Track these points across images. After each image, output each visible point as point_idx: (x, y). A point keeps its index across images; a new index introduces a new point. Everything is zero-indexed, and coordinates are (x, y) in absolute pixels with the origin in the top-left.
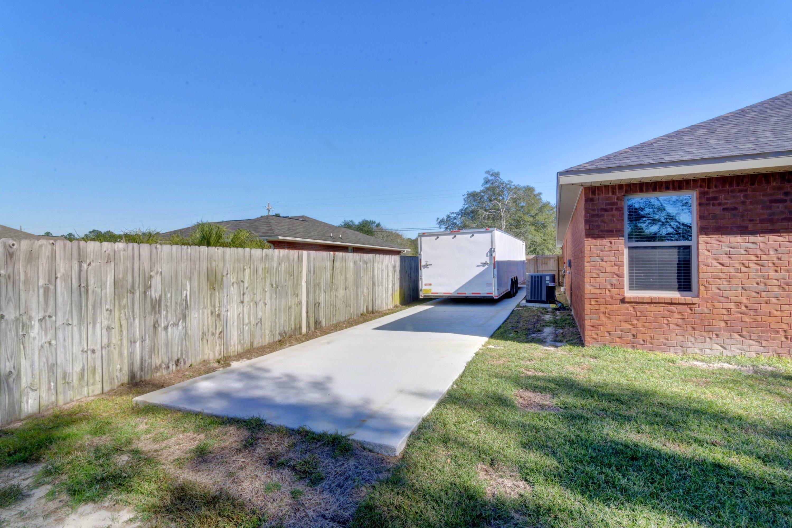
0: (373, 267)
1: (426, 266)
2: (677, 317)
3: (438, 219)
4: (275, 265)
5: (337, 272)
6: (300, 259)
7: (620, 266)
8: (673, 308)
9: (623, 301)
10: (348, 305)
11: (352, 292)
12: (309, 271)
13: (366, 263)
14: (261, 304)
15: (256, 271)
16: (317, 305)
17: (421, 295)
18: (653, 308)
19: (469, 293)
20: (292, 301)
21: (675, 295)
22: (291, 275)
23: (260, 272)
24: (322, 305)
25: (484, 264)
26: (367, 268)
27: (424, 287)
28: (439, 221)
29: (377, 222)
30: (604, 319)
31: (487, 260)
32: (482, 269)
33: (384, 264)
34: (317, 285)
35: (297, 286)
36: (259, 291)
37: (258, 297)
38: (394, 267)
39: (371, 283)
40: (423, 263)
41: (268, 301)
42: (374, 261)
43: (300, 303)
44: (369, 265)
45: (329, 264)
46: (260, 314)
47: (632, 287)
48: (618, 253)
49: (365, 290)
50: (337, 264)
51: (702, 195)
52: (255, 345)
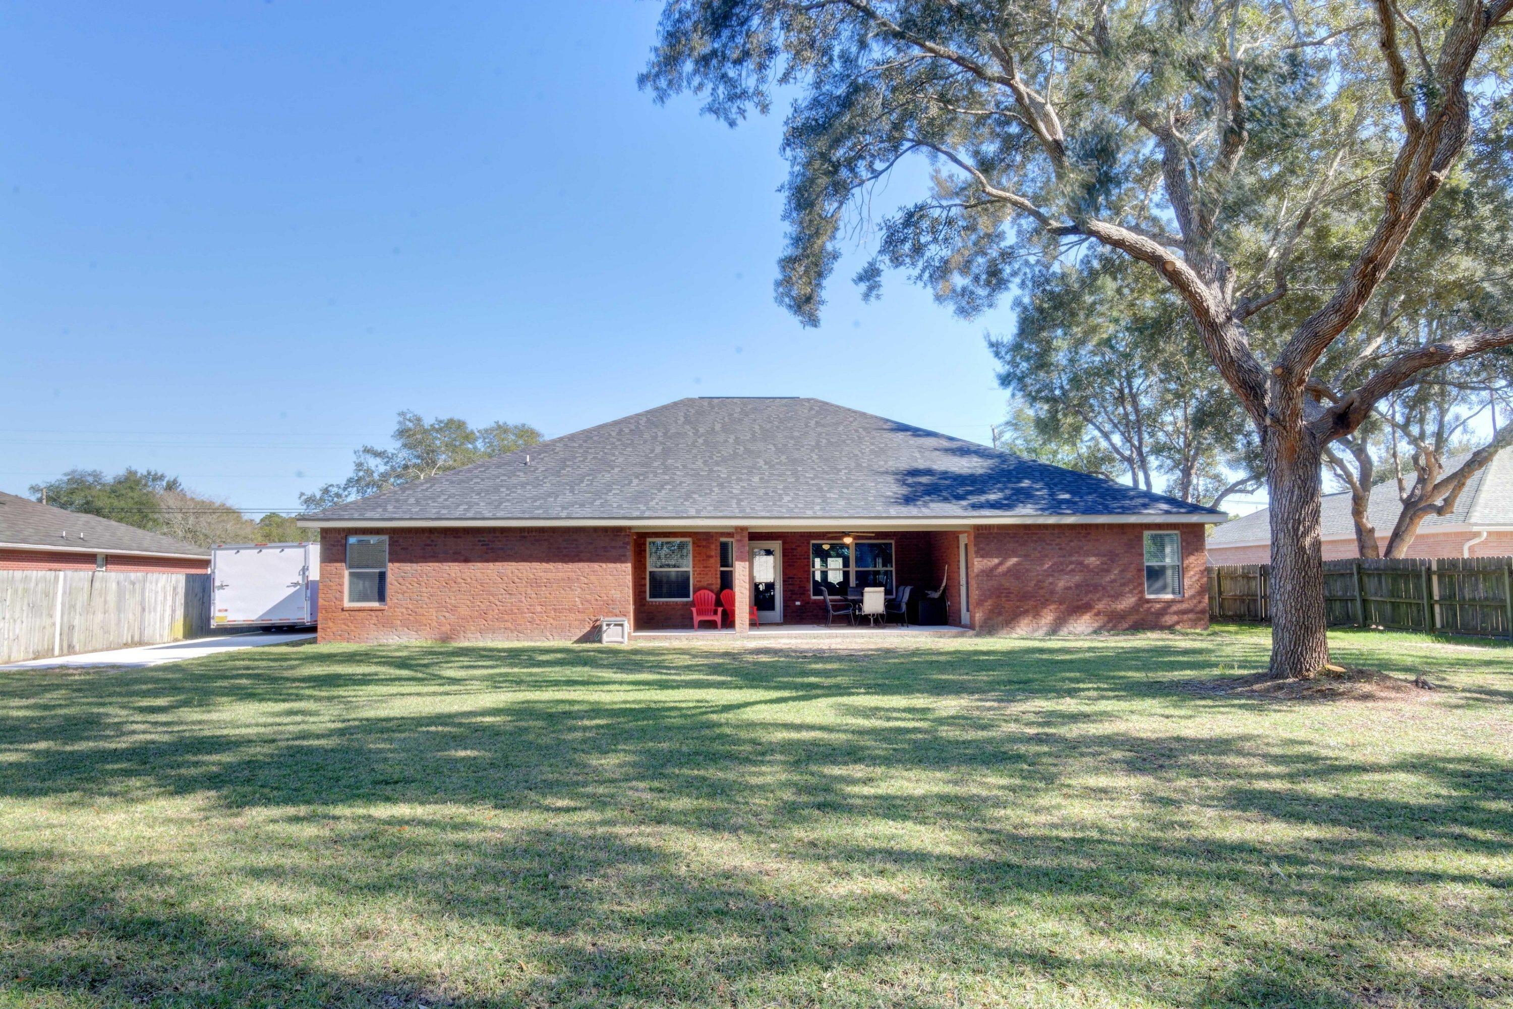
0: (143, 589)
1: (222, 587)
2: (374, 620)
3: (302, 494)
4: (32, 585)
5: (95, 593)
6: (56, 579)
7: (341, 585)
8: (372, 613)
9: (343, 610)
10: (107, 632)
11: (113, 617)
12: (64, 592)
13: (133, 584)
14: (19, 622)
15: (16, 591)
16: (71, 628)
17: (213, 624)
18: (361, 613)
19: (276, 620)
20: (47, 621)
21: (376, 605)
22: (47, 595)
23: (20, 592)
24: (77, 629)
25: (295, 584)
26: (134, 590)
27: (218, 614)
28: (304, 498)
29: (170, 476)
30: (331, 624)
31: (300, 579)
32: (293, 590)
33: (160, 585)
34: (73, 607)
35: (51, 607)
36: (18, 609)
37: (17, 615)
38: (175, 589)
39: (138, 609)
40: (217, 583)
41: (24, 619)
42: (145, 581)
43: (54, 624)
44: (137, 586)
45: (87, 585)
46: (17, 631)
47: (352, 600)
48: (341, 576)
49: (131, 615)
50: (97, 584)
51: (391, 538)
52: (12, 659)
